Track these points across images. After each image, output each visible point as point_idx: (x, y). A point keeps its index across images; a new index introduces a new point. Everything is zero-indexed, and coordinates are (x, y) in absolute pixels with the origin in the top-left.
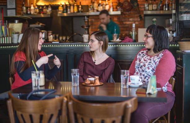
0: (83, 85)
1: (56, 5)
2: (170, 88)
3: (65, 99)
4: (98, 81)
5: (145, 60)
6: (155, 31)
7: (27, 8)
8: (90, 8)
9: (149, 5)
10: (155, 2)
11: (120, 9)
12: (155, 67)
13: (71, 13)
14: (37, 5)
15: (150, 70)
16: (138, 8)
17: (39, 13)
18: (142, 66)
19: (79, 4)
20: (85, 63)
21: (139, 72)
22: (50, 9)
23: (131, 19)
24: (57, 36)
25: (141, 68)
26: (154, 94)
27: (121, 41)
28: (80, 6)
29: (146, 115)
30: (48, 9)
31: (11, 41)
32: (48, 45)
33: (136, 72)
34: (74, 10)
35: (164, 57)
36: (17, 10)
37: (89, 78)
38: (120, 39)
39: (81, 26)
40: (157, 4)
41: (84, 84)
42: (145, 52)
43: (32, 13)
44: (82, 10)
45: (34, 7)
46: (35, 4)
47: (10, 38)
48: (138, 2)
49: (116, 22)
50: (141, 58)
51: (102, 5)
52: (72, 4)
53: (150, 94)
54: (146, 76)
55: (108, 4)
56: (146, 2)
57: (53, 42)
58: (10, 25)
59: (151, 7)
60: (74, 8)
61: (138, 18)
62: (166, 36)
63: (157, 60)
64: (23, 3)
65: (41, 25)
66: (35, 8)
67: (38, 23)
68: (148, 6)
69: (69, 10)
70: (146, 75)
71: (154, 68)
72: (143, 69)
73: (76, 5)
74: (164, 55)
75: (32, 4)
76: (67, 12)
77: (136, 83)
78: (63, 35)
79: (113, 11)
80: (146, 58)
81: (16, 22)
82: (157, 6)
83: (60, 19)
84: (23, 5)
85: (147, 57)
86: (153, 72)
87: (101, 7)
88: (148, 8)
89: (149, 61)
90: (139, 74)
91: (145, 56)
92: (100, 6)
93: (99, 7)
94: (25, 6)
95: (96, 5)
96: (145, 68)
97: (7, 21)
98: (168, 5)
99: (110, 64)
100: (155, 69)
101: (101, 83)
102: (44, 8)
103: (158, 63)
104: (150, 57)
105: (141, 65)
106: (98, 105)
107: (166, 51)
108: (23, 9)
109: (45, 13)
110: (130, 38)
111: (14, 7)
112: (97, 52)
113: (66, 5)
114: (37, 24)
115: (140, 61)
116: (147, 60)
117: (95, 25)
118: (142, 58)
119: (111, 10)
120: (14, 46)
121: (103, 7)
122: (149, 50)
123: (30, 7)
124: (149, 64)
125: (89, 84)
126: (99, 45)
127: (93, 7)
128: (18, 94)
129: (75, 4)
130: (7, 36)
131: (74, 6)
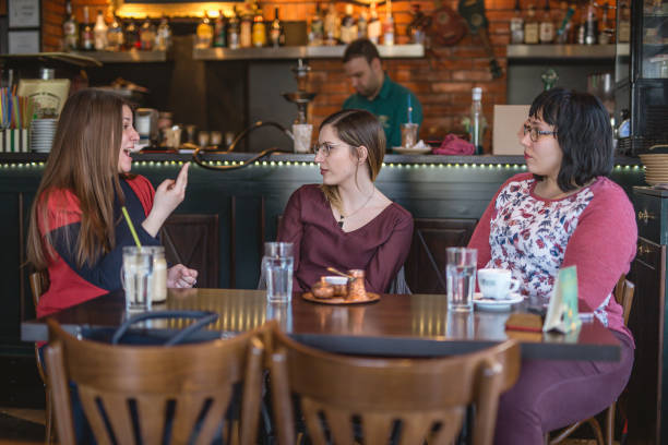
0: (306, 301)
1: (187, 18)
2: (617, 317)
3: (258, 345)
4: (362, 287)
5: (526, 215)
6: (563, 111)
7: (81, 27)
8: (313, 30)
9: (528, 26)
10: (547, 15)
11: (423, 36)
12: (566, 239)
13: (243, 50)
14: (118, 19)
15: (546, 251)
16: (488, 34)
17: (126, 46)
18: (516, 237)
19: (271, 17)
20: (304, 223)
21: (503, 258)
22: (165, 33)
23: (460, 76)
24: (190, 130)
25: (511, 242)
26: (571, 332)
27: (428, 148)
28: (276, 25)
29: (536, 410)
30: (157, 34)
31: (28, 145)
32: (162, 162)
33: (494, 257)
34: (252, 40)
35: (598, 204)
36: (44, 36)
37: (328, 278)
38: (426, 143)
39: (283, 93)
40: (555, 21)
41: (309, 296)
42: (524, 185)
43: (100, 45)
44: (283, 39)
45: (107, 23)
46: (110, 15)
47: (25, 132)
48: (488, 14)
49: (404, 85)
50: (510, 206)
51: (355, 23)
52: (248, 17)
53: (555, 332)
54: (534, 273)
55: (377, 19)
56: (517, 13)
57: (182, 151)
58: (25, 86)
59: (534, 32)
60: (252, 31)
61: (483, 70)
62: (602, 127)
63: (573, 215)
64: (66, 10)
65: (134, 92)
66: (110, 29)
67: (122, 82)
68: (523, 28)
69: (234, 36)
70: (530, 268)
71: (559, 243)
72: (521, 248)
73: (259, 18)
74: (596, 195)
75: (100, 12)
76: (226, 44)
77: (498, 295)
78: (210, 130)
79: (396, 42)
80: (528, 206)
81: (46, 76)
82: (556, 29)
83: (201, 67)
84: (67, 17)
85: (534, 203)
86: (557, 258)
87: (354, 29)
88: (524, 36)
89: (541, 218)
90: (505, 265)
91: (524, 198)
92: (349, 24)
93: (344, 29)
94: (75, 22)
95: (333, 20)
96: (527, 242)
97: (11, 72)
98: (596, 24)
99: (397, 228)
100: (564, 248)
101: (371, 295)
102: (145, 30)
103: (574, 224)
104: (543, 203)
105: (513, 233)
106: (381, 364)
107: (602, 183)
108: (66, 32)
109: (148, 46)
110: (463, 138)
111: (34, 21)
112: (347, 185)
113: (225, 20)
114: (118, 86)
115: (508, 217)
116: (535, 213)
117: (329, 94)
118: (516, 208)
119: (389, 39)
120: (37, 162)
121: (359, 30)
122: (539, 178)
123: (92, 25)
124: (542, 227)
125: (329, 298)
126: (355, 159)
127: (323, 29)
128: (78, 329)
129: (257, 15)
130: (13, 127)
131: (253, 23)
